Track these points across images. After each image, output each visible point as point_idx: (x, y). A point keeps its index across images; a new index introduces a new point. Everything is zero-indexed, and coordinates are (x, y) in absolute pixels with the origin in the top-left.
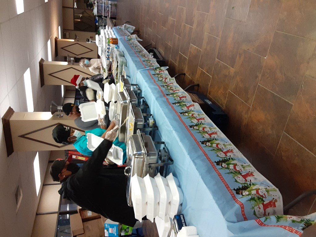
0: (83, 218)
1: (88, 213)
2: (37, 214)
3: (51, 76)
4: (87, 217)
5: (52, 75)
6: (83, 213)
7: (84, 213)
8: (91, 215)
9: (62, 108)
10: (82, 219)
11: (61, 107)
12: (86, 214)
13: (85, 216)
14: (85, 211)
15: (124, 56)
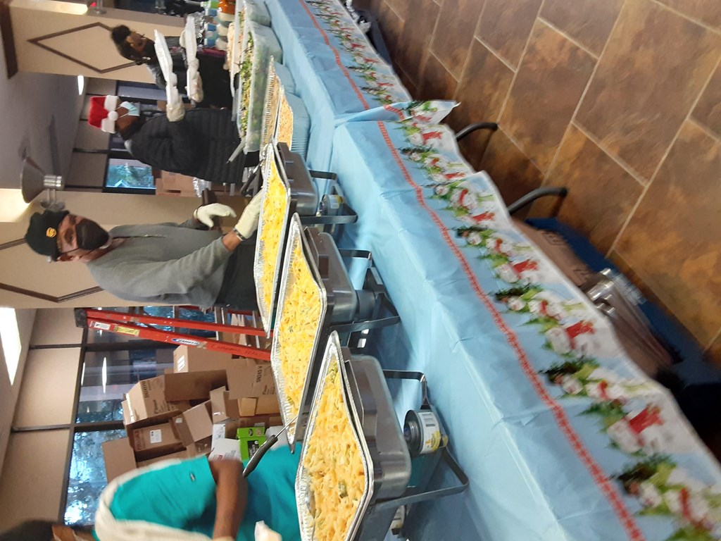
0: (137, 450)
1: (151, 437)
2: (13, 432)
3: (40, 49)
4: (148, 447)
5: (40, 42)
6: (138, 436)
7: (141, 435)
8: (160, 440)
9: (59, 182)
10: (136, 453)
11: (56, 180)
12: (145, 438)
13: (144, 445)
14: (142, 431)
15: (270, 25)
